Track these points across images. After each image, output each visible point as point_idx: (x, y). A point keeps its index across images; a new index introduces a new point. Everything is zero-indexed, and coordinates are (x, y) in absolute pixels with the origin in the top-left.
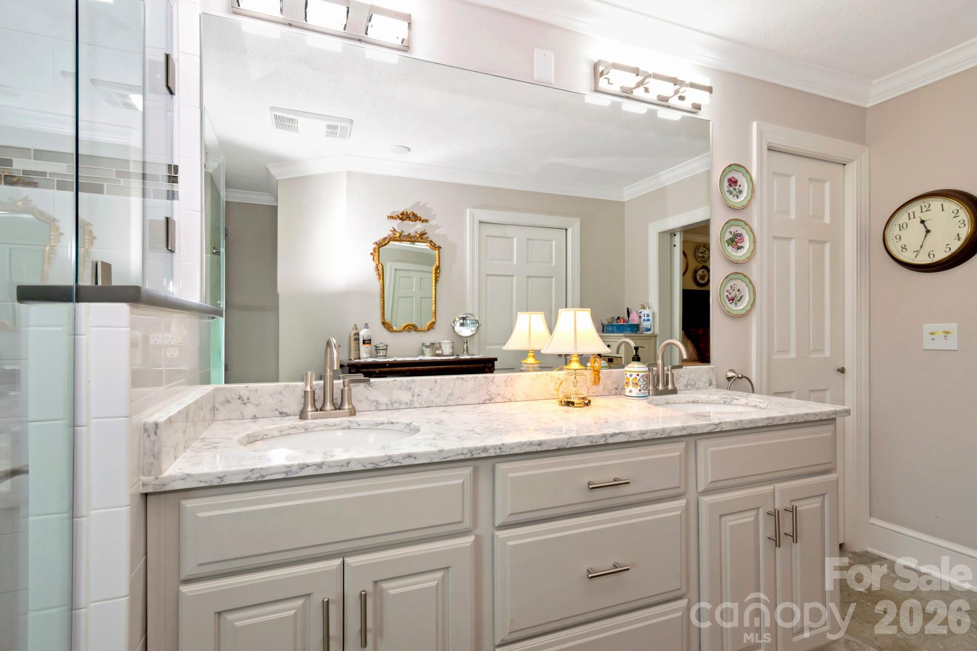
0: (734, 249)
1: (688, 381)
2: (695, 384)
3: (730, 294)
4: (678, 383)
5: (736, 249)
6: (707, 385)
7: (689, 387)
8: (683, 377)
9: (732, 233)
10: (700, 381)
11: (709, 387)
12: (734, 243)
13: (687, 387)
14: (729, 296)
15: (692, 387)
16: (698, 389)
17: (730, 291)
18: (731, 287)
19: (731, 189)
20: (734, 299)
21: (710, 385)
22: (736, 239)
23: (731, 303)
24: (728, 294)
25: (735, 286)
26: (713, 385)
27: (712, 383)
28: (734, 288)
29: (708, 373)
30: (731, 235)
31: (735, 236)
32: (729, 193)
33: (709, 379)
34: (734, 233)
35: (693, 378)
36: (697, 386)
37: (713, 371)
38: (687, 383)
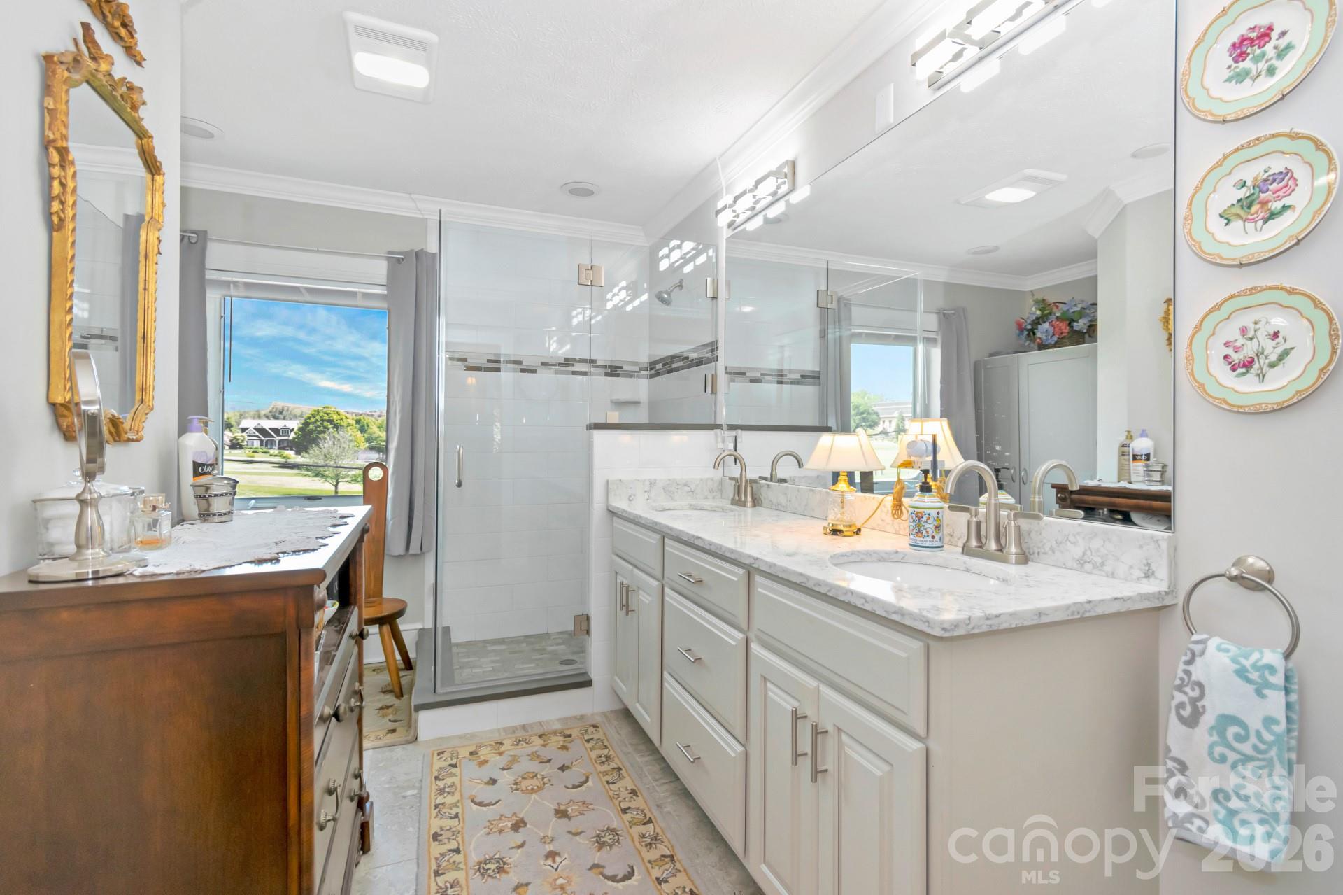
0: (1250, 226)
1: (1084, 554)
2: (1103, 564)
3: (1237, 350)
4: (1062, 552)
5: (1260, 223)
6: (1137, 573)
7: (1088, 567)
8: (1071, 543)
9: (1249, 184)
10: (1117, 559)
11: (1145, 580)
12: (1255, 208)
13: (1082, 565)
14: (1236, 357)
15: (1095, 567)
16: (1112, 575)
17: (1238, 344)
18: (1244, 331)
20: (1252, 362)
21: (1147, 576)
22: (1263, 195)
23: (1243, 374)
24: (1230, 351)
25: (1257, 326)
26: (1156, 578)
27: (1153, 573)
28: (1255, 331)
29: (1141, 547)
30: (1245, 189)
31: (1258, 186)
32: (1234, 82)
33: (1145, 561)
34: (1256, 179)
35: (1098, 550)
36: (1107, 568)
37: (1159, 546)
38: (1084, 555)
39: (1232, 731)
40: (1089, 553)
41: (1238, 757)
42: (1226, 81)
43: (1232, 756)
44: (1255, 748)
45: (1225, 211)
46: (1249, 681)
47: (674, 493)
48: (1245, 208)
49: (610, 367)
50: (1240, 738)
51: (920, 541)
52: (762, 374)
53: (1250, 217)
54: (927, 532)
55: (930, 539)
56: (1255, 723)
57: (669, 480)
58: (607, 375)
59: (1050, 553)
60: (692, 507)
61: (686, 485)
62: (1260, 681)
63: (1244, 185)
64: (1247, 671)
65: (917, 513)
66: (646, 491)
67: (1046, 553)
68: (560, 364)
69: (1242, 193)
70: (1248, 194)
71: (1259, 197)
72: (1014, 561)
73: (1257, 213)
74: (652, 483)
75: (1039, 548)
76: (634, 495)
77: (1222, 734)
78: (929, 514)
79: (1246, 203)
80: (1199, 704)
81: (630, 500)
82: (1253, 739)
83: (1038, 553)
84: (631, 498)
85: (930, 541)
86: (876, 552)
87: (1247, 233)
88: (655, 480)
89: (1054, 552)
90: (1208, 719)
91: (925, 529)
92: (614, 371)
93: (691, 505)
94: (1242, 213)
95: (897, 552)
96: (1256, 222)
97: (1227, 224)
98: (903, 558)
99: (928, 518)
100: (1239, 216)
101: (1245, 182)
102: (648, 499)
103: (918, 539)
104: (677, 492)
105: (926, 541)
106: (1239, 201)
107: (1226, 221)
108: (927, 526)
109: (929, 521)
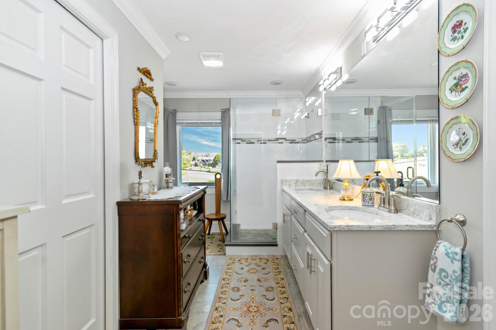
0: (457, 93)
2: (419, 215)
3: (455, 138)
5: (460, 92)
6: (428, 218)
7: (415, 215)
8: (411, 207)
9: (457, 78)
10: (422, 213)
11: (429, 221)
12: (459, 87)
13: (413, 215)
15: (417, 216)
18: (456, 131)
19: (456, 34)
20: (458, 143)
21: (430, 220)
22: (461, 82)
23: (456, 147)
24: (453, 139)
25: (460, 130)
26: (432, 220)
27: (432, 218)
28: (459, 132)
29: (428, 209)
30: (456, 80)
31: (459, 79)
32: (453, 41)
33: (429, 214)
34: (459, 77)
35: (417, 209)
36: (420, 216)
37: (433, 208)
38: (414, 212)
39: (443, 274)
40: (415, 210)
41: (445, 283)
42: (451, 41)
43: (443, 283)
44: (450, 281)
45: (451, 88)
46: (449, 257)
47: (305, 184)
48: (456, 87)
49: (291, 140)
50: (446, 277)
51: (364, 203)
52: (352, 140)
53: (457, 90)
54: (366, 201)
55: (367, 203)
56: (450, 272)
57: (304, 180)
58: (290, 143)
59: (405, 210)
60: (310, 189)
61: (310, 181)
62: (452, 258)
63: (456, 79)
64: (449, 254)
65: (363, 194)
66: (295, 183)
67: (404, 210)
68: (274, 140)
69: (455, 82)
70: (457, 82)
71: (459, 83)
72: (393, 212)
73: (459, 89)
74: (297, 181)
75: (402, 208)
76: (291, 185)
77: (440, 275)
78: (367, 194)
79: (456, 85)
80: (436, 264)
81: (289, 186)
82: (449, 278)
83: (402, 210)
84: (290, 186)
85: (368, 204)
86: (349, 207)
87: (456, 96)
88: (298, 180)
89: (406, 209)
90: (437, 270)
91: (366, 200)
92: (293, 142)
93: (310, 188)
94: (455, 89)
95: (356, 207)
96: (459, 92)
97: (451, 93)
98: (358, 209)
99: (367, 196)
100: (454, 90)
101: (456, 77)
102: (296, 186)
103: (363, 203)
104: (306, 184)
105: (366, 204)
106: (454, 84)
107: (451, 92)
108: (366, 198)
109: (367, 197)
